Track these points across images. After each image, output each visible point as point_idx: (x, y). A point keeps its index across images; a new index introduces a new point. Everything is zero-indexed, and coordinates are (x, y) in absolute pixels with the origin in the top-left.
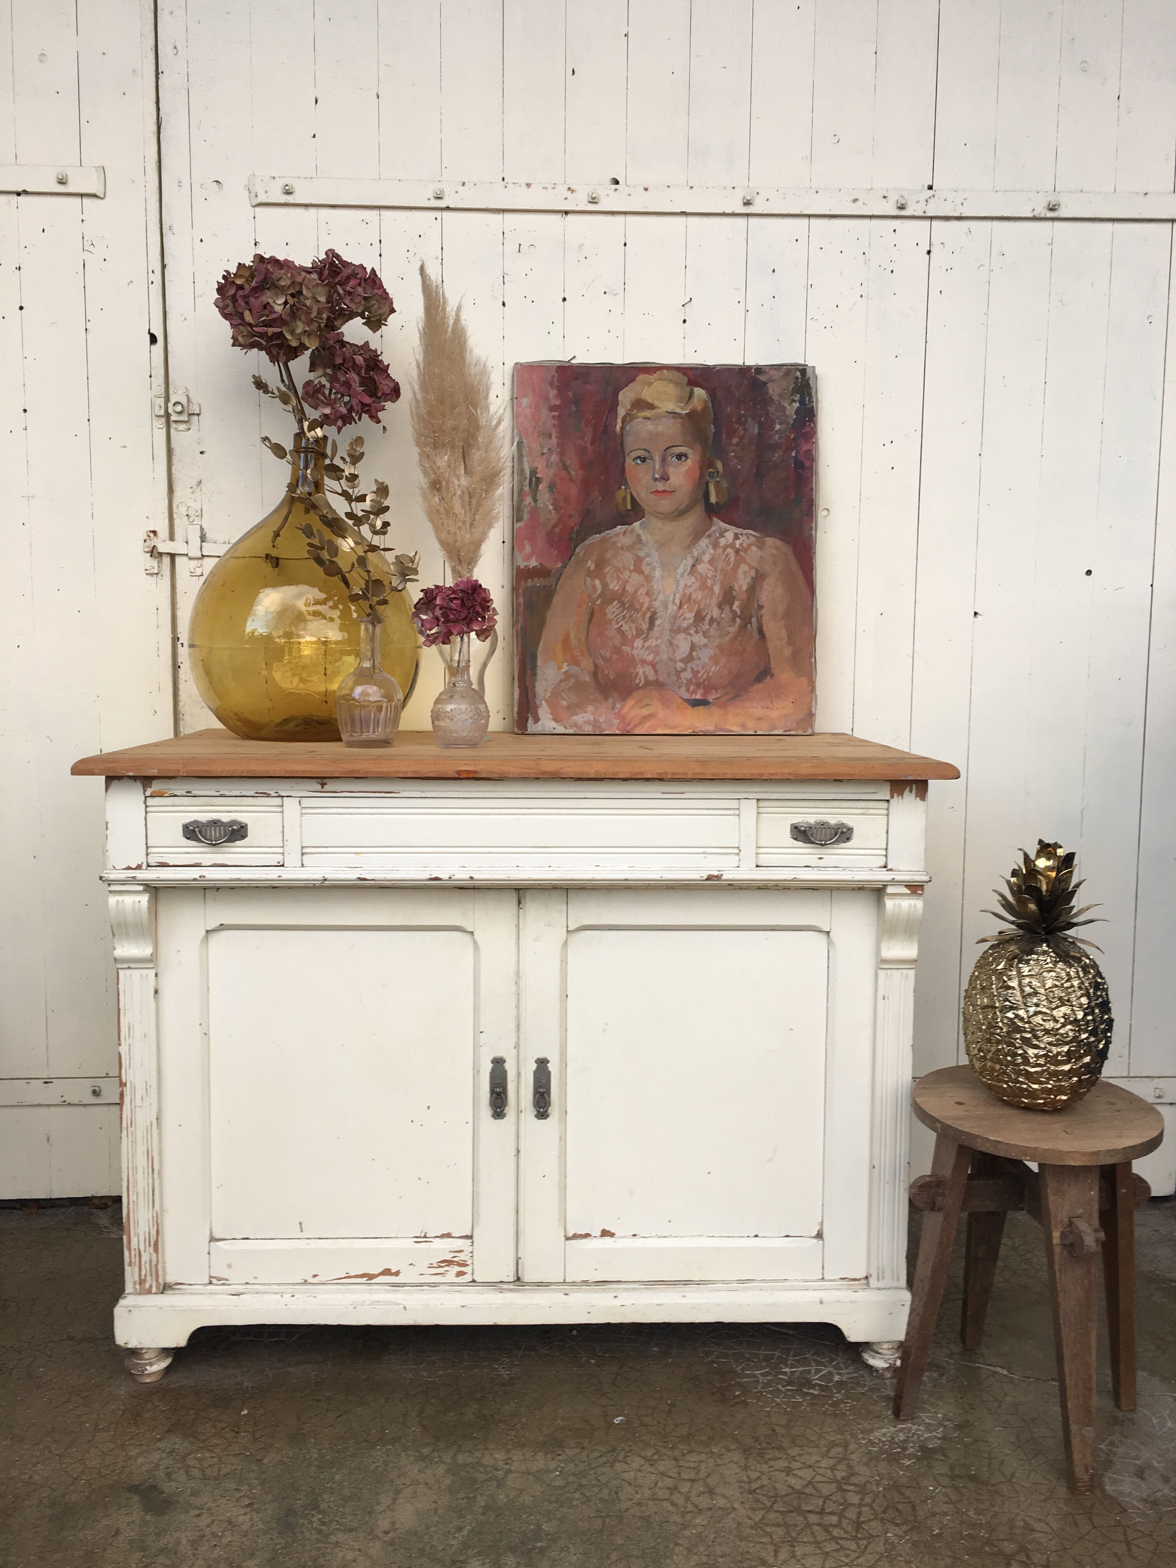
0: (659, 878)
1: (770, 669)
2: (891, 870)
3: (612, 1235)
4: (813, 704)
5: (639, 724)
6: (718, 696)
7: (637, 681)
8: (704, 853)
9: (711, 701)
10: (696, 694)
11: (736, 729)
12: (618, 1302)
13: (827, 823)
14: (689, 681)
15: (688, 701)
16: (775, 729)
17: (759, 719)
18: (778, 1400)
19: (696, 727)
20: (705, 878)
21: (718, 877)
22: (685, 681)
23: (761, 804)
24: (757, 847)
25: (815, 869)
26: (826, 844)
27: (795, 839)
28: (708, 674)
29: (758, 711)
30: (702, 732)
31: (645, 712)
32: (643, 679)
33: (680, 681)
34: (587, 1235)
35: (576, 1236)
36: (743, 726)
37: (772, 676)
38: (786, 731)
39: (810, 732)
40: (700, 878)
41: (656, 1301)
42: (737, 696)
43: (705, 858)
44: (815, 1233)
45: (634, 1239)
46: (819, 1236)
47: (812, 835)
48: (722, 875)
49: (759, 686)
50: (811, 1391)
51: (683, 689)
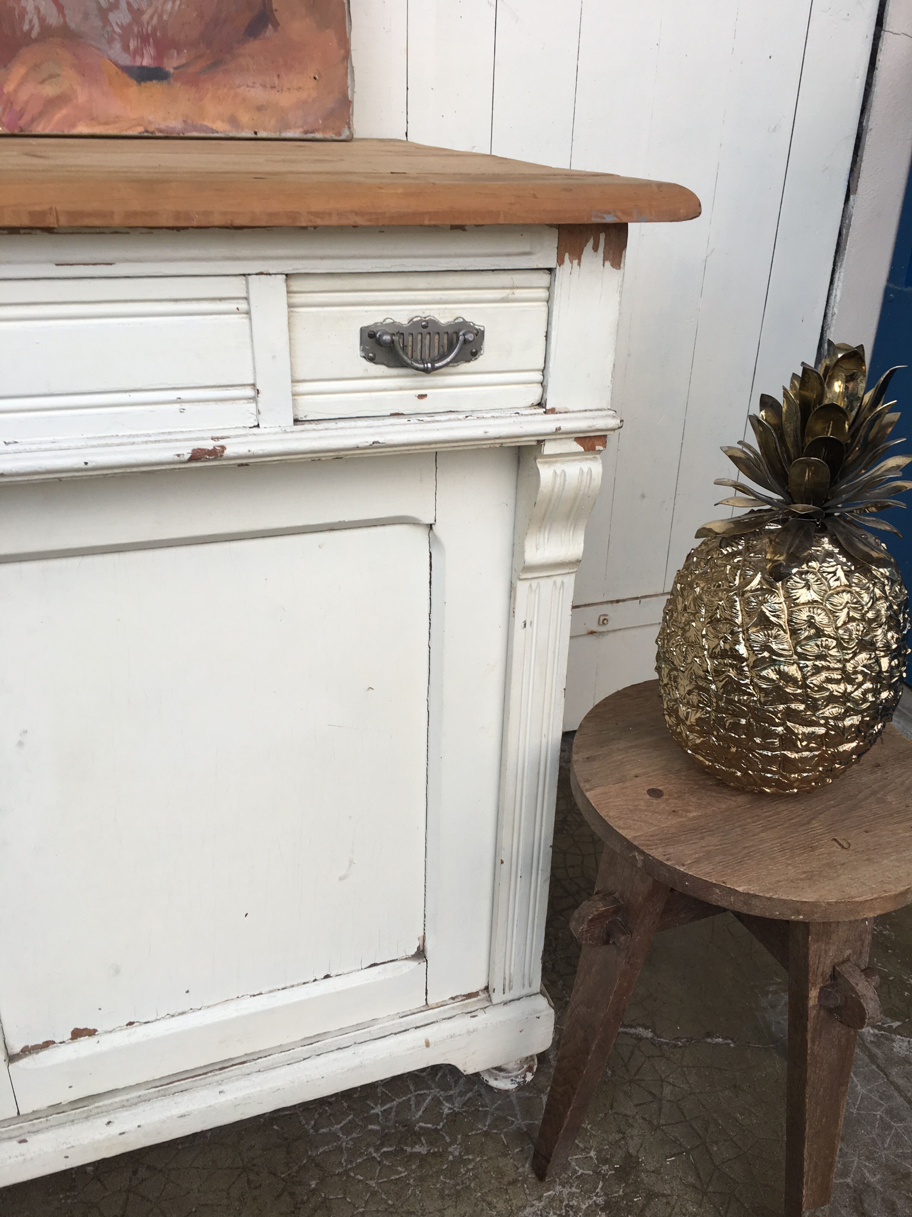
0: (82, 465)
1: (272, 11)
2: (553, 411)
3: (91, 1033)
4: (349, 82)
5: (41, 114)
6: (183, 61)
7: (26, 27)
8: (179, 401)
9: (172, 71)
10: (142, 56)
11: (222, 128)
12: (114, 1130)
13: (434, 322)
14: (126, 29)
15: (127, 70)
16: (287, 127)
17: (260, 108)
18: (372, 1183)
19: (150, 122)
20: (187, 457)
21: (216, 453)
22: (118, 30)
23: (296, 285)
24: (294, 381)
25: (414, 420)
26: (434, 369)
27: (371, 360)
28: (160, 16)
29: (258, 94)
30: (161, 131)
31: (49, 90)
32: (36, 22)
33: (109, 29)
34: (47, 1044)
35: (27, 1051)
36: (233, 121)
37: (276, 25)
38: (306, 132)
39: (345, 134)
40: (176, 458)
41: (177, 1111)
42: (216, 64)
43: (182, 411)
44: (414, 951)
45: (132, 1029)
46: (421, 954)
47: (404, 347)
48: (223, 448)
49: (253, 46)
50: (417, 1149)
51: (118, 45)
